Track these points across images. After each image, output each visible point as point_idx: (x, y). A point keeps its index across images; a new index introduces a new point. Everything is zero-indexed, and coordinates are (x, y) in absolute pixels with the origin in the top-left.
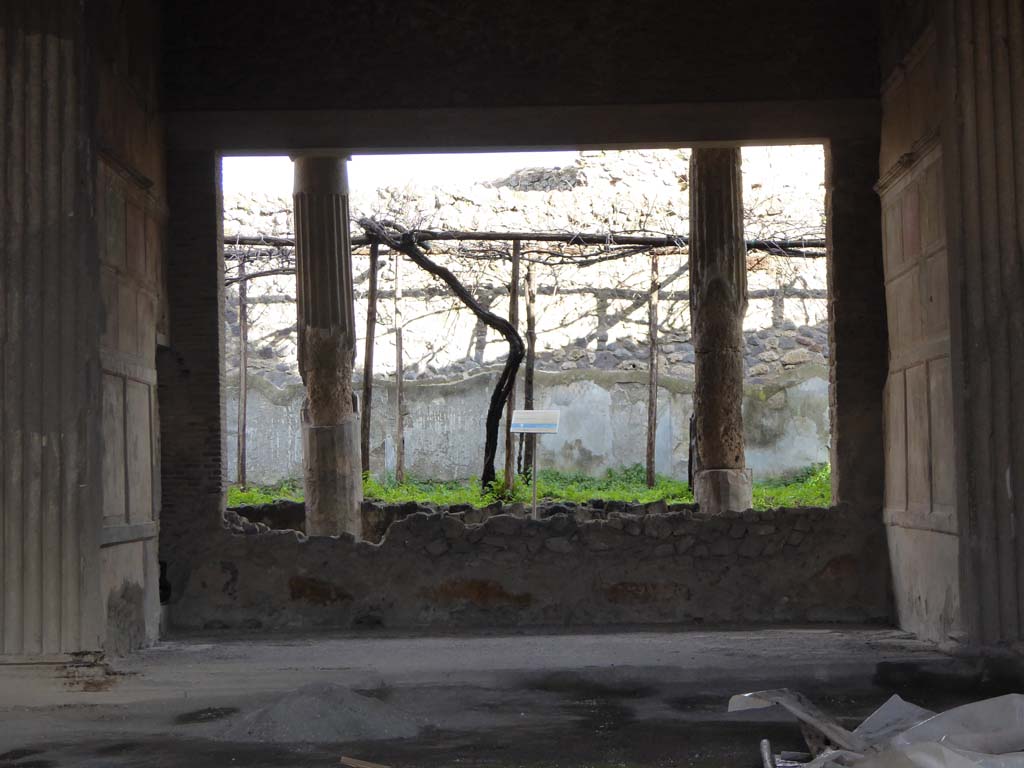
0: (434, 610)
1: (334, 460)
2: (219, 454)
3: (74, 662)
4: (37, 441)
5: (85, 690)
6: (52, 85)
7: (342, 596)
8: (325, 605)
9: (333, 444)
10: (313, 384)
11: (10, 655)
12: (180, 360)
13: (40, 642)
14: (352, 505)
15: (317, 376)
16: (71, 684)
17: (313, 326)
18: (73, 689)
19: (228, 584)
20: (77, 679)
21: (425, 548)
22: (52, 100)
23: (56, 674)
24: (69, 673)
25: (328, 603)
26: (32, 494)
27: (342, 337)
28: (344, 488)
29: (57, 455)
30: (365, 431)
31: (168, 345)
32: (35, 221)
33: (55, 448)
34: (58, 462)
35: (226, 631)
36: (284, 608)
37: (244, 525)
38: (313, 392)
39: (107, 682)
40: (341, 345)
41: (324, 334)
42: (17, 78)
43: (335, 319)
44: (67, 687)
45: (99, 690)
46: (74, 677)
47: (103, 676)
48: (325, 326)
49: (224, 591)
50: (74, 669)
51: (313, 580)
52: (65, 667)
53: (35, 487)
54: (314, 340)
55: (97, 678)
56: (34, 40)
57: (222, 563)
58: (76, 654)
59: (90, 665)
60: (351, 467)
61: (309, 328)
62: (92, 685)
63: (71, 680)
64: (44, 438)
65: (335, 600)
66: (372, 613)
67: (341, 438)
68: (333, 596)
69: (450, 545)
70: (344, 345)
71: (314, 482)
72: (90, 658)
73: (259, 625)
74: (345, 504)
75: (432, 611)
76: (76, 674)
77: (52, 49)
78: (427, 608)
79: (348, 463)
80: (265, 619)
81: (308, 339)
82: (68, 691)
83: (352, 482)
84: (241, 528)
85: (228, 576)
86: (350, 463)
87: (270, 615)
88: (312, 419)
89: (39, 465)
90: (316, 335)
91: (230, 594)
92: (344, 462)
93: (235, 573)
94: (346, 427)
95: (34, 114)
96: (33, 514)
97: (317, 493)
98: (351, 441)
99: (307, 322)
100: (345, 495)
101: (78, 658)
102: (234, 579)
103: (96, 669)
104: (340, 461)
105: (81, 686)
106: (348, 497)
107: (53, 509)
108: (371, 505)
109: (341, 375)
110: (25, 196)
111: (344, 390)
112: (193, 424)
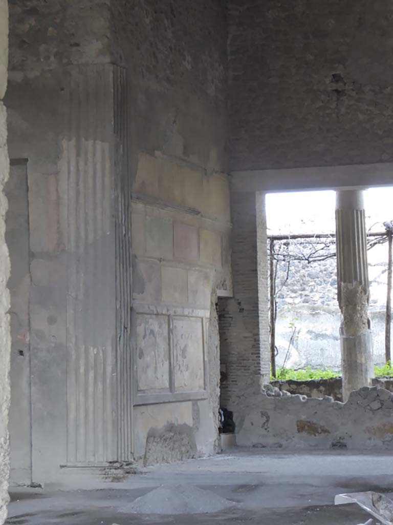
0: (374, 439)
1: (356, 355)
2: (259, 353)
3: (109, 466)
4: (93, 351)
5: (112, 481)
6: (99, 166)
7: (324, 431)
8: (315, 435)
9: (355, 346)
10: (345, 313)
11: (80, 462)
12: (239, 303)
13: (94, 455)
14: (366, 380)
15: (347, 309)
16: (106, 478)
17: (344, 282)
18: (107, 480)
19: (264, 423)
20: (109, 476)
21: (369, 405)
22: (99, 174)
23: (100, 472)
24: (106, 472)
25: (317, 434)
26: (90, 378)
27: (360, 288)
28: (362, 371)
29: (102, 358)
30: (388, 339)
31: (231, 296)
32: (91, 237)
33: (101, 354)
34: (102, 361)
35: (263, 449)
36: (294, 437)
37: (275, 391)
38: (345, 318)
39: (124, 477)
40: (359, 292)
41: (350, 286)
42: (82, 163)
43: (356, 278)
44: (104, 480)
45: (119, 481)
46: (108, 474)
47: (122, 474)
48: (350, 282)
49: (262, 427)
50: (108, 470)
51: (309, 422)
52: (105, 469)
53: (91, 374)
54: (345, 289)
55: (119, 475)
56: (91, 143)
57: (261, 412)
58: (110, 462)
59: (116, 468)
60: (366, 360)
61: (342, 284)
62: (117, 479)
63: (107, 476)
64: (95, 350)
65: (320, 433)
66: (341, 441)
67: (360, 343)
68: (320, 431)
69: (382, 404)
70: (361, 292)
71: (346, 367)
72: (117, 465)
73: (281, 446)
74: (362, 379)
75: (372, 440)
76: (109, 473)
77: (99, 147)
78: (370, 439)
79: (364, 357)
80: (284, 442)
81: (342, 289)
82: (105, 482)
83: (366, 367)
84: (273, 394)
85: (265, 419)
86: (365, 357)
87: (287, 441)
88: (345, 333)
89: (93, 363)
90: (346, 287)
91: (266, 429)
92: (362, 357)
93: (268, 418)
94: (362, 337)
95: (90, 181)
96: (91, 389)
97: (347, 373)
98: (365, 345)
99: (341, 280)
100: (362, 375)
101: (111, 464)
102: (267, 421)
103: (119, 470)
104: (359, 356)
105: (110, 480)
106: (364, 375)
107: (100, 386)
108: (377, 381)
109: (359, 308)
110: (86, 224)
111: (361, 317)
112: (246, 337)
